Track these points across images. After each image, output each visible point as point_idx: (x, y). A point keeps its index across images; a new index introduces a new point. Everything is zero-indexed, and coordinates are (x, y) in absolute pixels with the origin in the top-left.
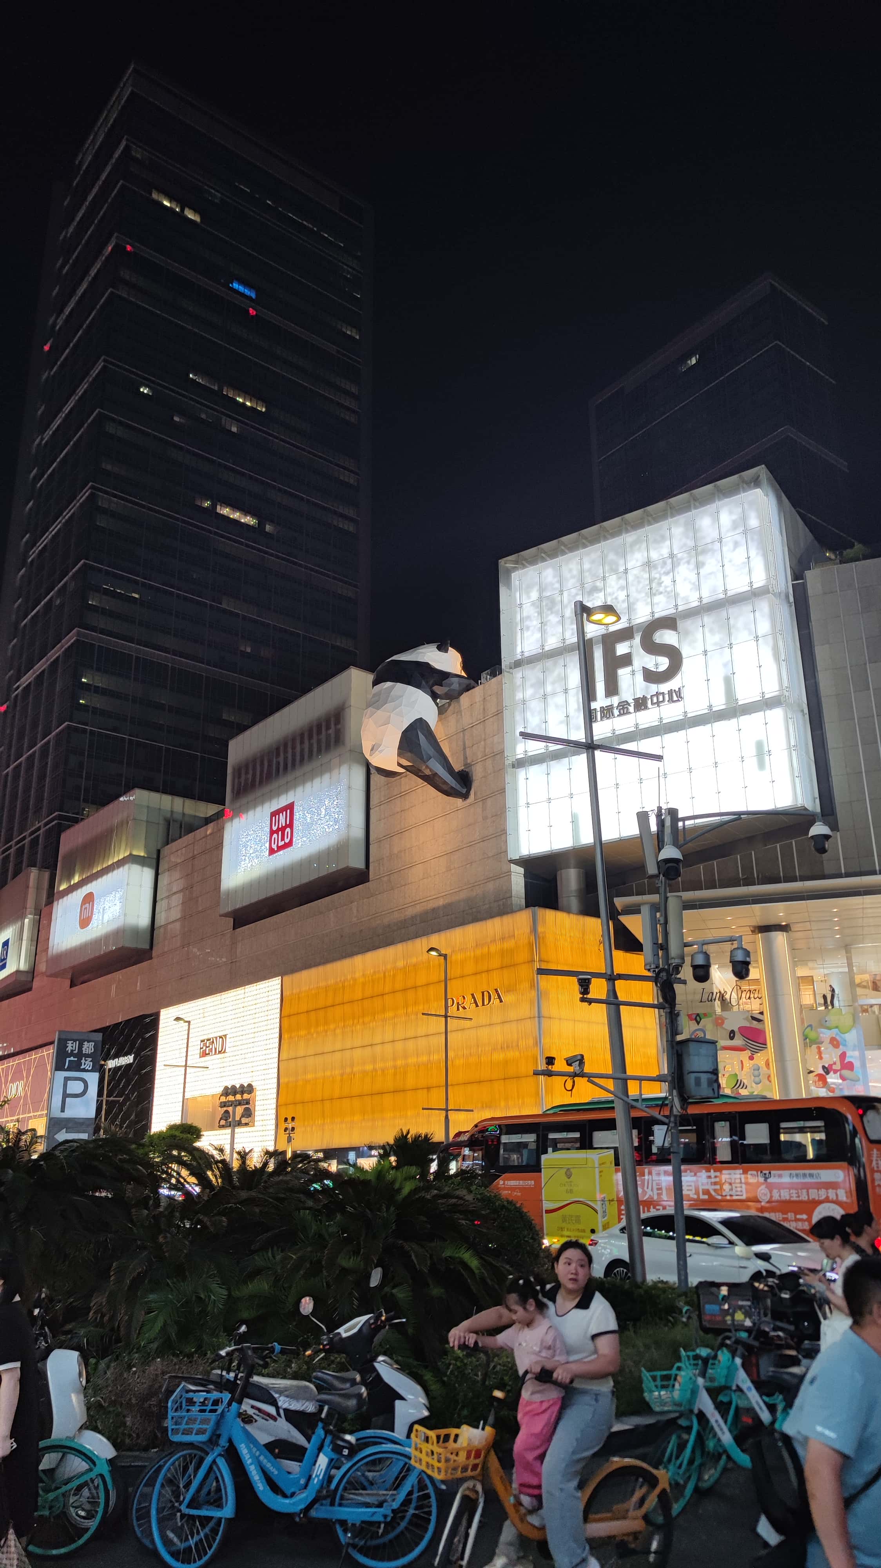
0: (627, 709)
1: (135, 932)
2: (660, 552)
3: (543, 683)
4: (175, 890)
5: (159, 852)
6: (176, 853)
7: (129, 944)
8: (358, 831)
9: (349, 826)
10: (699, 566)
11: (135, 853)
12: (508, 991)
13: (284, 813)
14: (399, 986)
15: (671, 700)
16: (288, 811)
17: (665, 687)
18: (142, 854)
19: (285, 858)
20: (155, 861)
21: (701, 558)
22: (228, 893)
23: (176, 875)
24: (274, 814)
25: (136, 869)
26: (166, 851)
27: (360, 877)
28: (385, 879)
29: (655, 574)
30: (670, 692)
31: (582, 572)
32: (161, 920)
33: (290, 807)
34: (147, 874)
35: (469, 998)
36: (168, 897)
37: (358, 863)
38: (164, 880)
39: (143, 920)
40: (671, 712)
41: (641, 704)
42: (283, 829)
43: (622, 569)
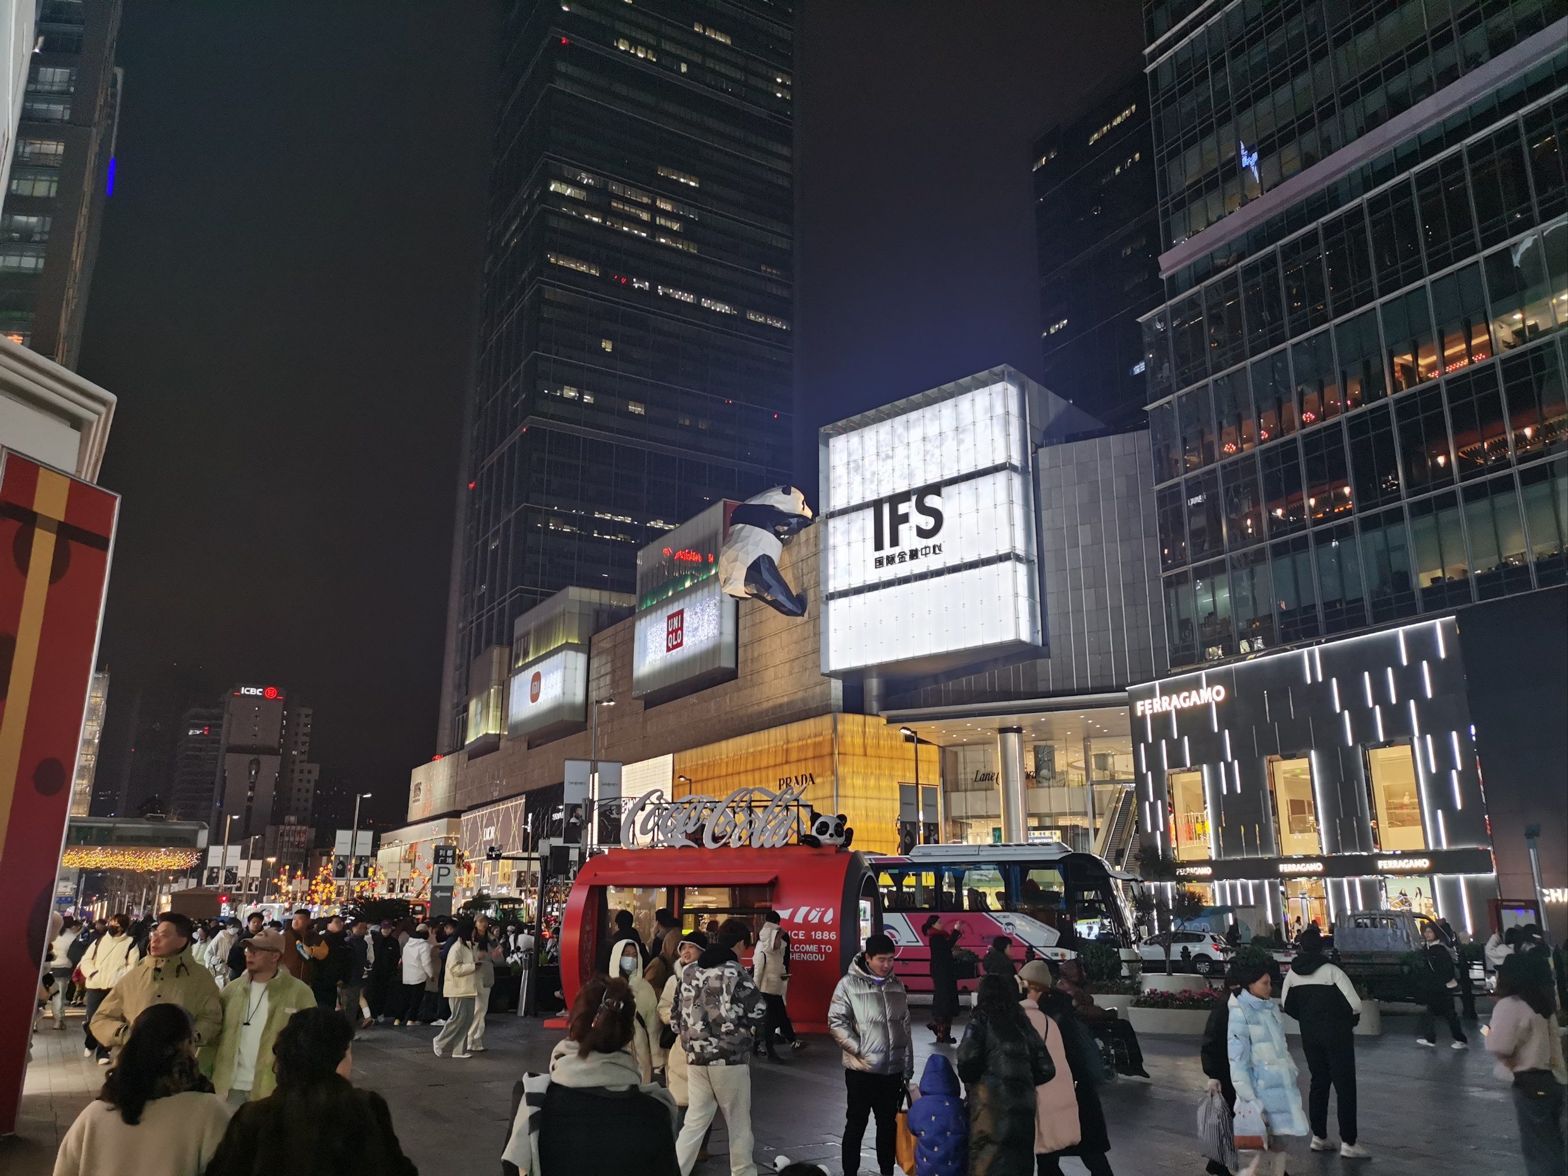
0: (905, 558)
1: (573, 707)
2: (932, 430)
3: (849, 532)
4: (603, 672)
5: (590, 639)
6: (605, 640)
7: (567, 717)
8: (729, 637)
9: (721, 633)
10: (960, 442)
11: (570, 641)
12: (819, 776)
13: (677, 618)
14: (750, 767)
15: (934, 553)
16: (680, 616)
17: (931, 542)
18: (576, 642)
19: (677, 654)
20: (587, 648)
21: (961, 436)
22: (639, 681)
23: (604, 659)
24: (670, 617)
25: (571, 654)
26: (595, 639)
27: (731, 675)
28: (749, 677)
29: (929, 447)
30: (934, 547)
31: (878, 442)
32: (594, 696)
33: (681, 613)
34: (581, 659)
35: (794, 780)
36: (598, 678)
37: (727, 663)
38: (595, 663)
39: (579, 697)
41: (914, 554)
42: (676, 631)
43: (906, 441)
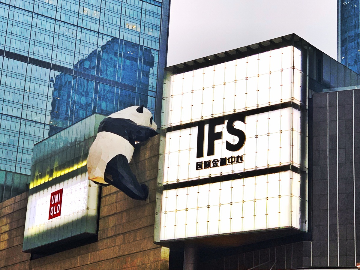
0: (217, 163)
9: (88, 208)
13: (58, 195)
15: (238, 162)
16: (60, 194)
17: (236, 154)
22: (28, 238)
24: (53, 194)
30: (238, 157)
33: (61, 192)
37: (91, 230)
40: (237, 168)
41: (224, 162)
42: (56, 204)
